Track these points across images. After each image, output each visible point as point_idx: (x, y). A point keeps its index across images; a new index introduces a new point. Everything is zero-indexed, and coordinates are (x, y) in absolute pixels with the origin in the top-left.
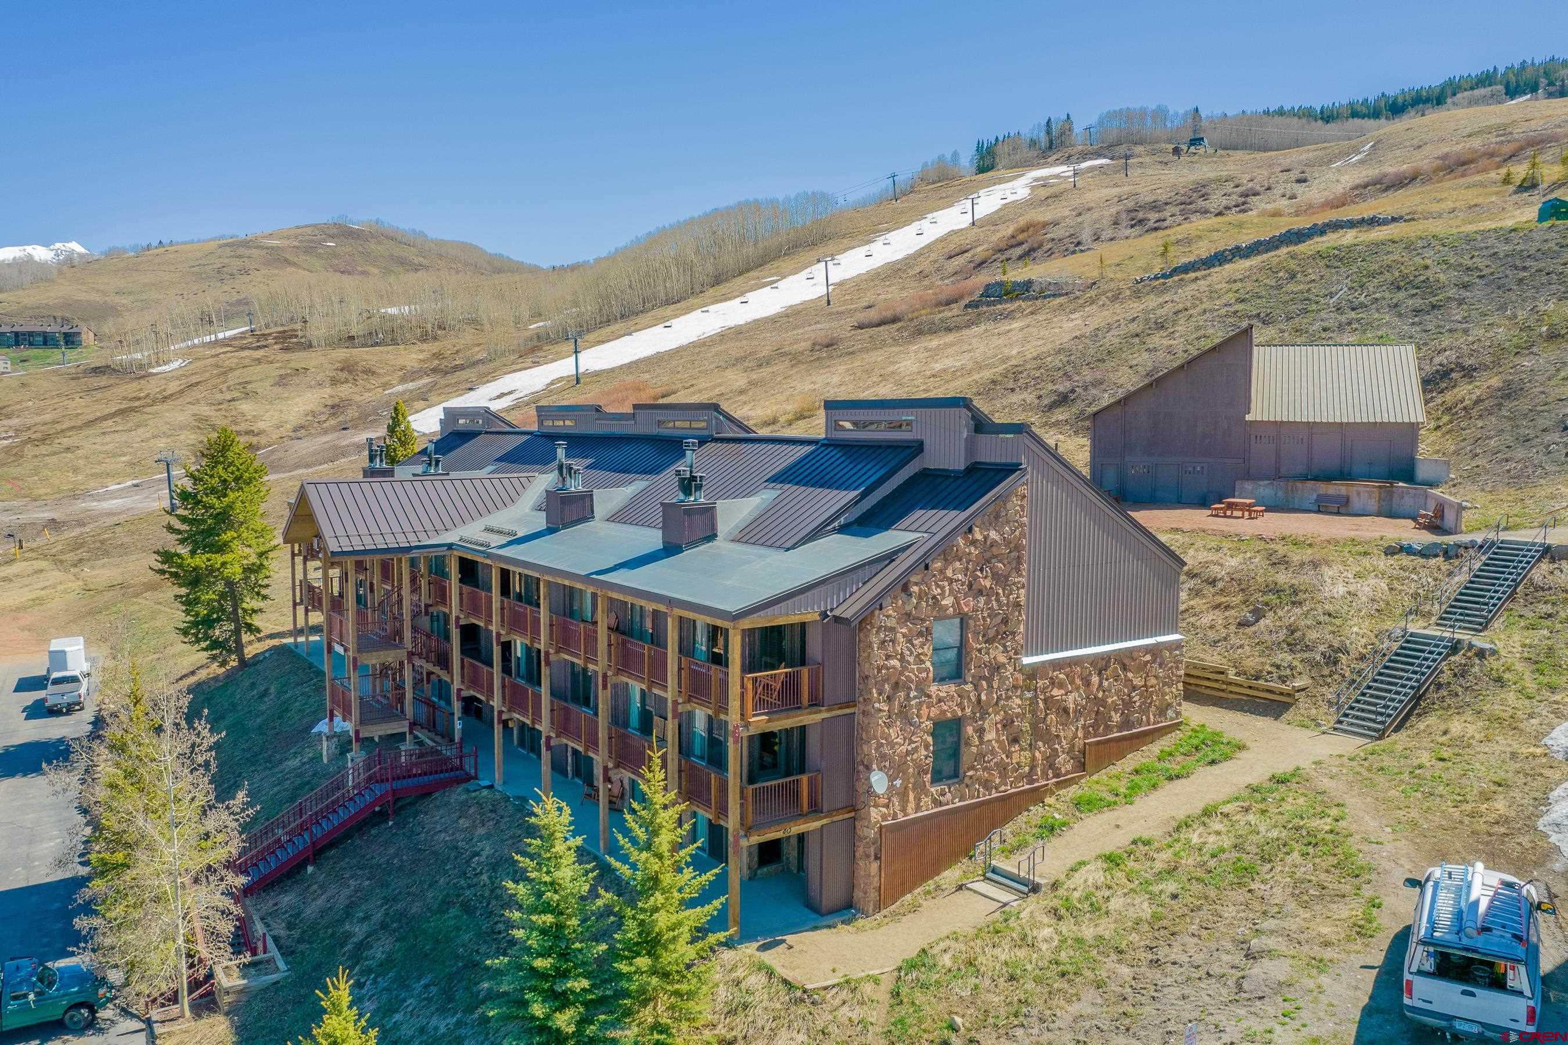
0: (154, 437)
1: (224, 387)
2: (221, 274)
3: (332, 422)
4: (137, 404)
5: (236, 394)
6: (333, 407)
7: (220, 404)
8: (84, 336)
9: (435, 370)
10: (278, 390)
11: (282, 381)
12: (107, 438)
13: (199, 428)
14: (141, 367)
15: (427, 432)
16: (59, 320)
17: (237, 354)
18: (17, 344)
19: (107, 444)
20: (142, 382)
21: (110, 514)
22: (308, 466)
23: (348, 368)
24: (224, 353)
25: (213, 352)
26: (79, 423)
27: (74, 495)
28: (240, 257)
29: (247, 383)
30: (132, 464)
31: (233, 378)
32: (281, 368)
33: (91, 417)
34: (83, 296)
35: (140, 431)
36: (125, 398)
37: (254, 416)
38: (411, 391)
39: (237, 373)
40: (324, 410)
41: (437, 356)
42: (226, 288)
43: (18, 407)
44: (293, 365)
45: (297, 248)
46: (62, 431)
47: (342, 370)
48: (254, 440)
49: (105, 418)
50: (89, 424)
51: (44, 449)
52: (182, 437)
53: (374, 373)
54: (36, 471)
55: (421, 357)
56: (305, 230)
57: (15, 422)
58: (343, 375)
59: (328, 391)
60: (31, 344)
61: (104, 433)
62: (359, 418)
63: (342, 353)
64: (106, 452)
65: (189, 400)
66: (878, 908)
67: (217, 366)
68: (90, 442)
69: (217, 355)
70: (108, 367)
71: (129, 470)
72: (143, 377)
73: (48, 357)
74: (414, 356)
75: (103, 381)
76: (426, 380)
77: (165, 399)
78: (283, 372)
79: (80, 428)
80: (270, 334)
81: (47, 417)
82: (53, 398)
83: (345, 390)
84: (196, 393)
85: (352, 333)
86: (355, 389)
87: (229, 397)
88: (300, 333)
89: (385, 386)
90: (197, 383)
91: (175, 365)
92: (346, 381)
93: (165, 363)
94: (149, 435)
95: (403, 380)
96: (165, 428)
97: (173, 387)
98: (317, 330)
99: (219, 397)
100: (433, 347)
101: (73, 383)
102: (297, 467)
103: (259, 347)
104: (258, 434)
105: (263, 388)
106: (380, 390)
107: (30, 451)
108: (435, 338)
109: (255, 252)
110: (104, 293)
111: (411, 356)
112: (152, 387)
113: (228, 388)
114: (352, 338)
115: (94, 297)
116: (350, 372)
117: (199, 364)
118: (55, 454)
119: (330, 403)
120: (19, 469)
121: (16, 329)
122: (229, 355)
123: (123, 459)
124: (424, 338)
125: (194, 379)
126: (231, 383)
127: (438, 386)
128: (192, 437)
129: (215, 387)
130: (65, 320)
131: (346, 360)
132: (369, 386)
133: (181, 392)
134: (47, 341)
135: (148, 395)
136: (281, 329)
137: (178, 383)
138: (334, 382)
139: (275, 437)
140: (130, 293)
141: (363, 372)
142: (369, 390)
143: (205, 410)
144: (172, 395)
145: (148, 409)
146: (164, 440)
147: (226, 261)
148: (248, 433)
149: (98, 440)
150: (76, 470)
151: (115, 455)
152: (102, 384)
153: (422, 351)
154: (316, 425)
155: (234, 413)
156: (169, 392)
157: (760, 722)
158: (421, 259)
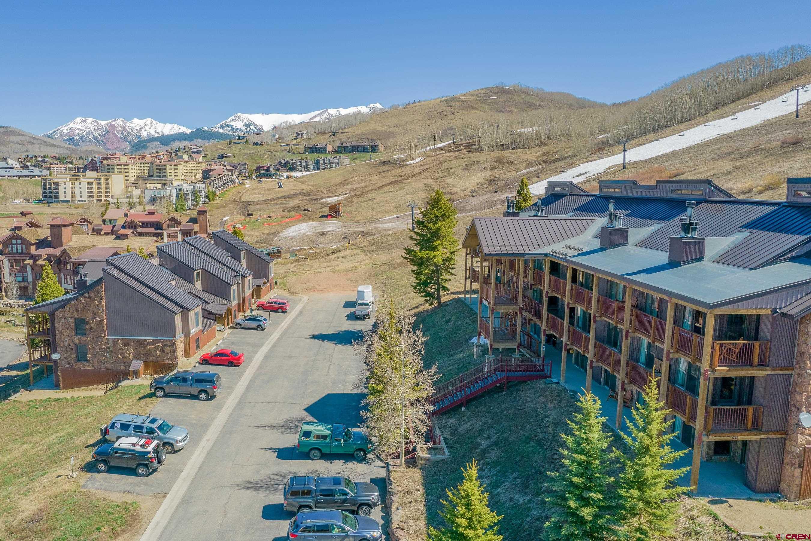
0: (407, 194)
1: (439, 171)
2: (441, 115)
3: (490, 188)
4: (400, 179)
5: (445, 174)
6: (491, 181)
7: (437, 179)
8: (379, 147)
9: (544, 162)
10: (464, 172)
11: (467, 168)
12: (387, 195)
13: (427, 190)
14: (403, 161)
15: (538, 194)
16: (370, 140)
17: (446, 154)
18: (353, 151)
19: (387, 197)
20: (403, 168)
21: (386, 230)
22: (477, 210)
23: (499, 161)
24: (440, 154)
25: (435, 153)
26: (376, 187)
27: (372, 221)
28: (451, 106)
29: (450, 168)
30: (396, 207)
31: (444, 166)
32: (466, 161)
33: (380, 185)
34: (380, 128)
35: (401, 191)
36: (395, 176)
37: (453, 185)
38: (531, 173)
39: (445, 164)
40: (486, 182)
41: (545, 154)
42: (443, 122)
43: (351, 180)
44: (472, 159)
45: (478, 100)
46: (368, 191)
47: (496, 162)
48: (452, 197)
49: (386, 185)
50: (380, 188)
51: (361, 199)
52: (419, 195)
53: (512, 163)
54: (357, 209)
55: (537, 154)
56: (482, 91)
57: (350, 187)
58: (497, 165)
59: (489, 172)
60: (358, 151)
61: (385, 192)
62: (503, 187)
63: (497, 153)
64: (386, 201)
65: (423, 177)
66: (798, 497)
67: (437, 160)
68: (379, 196)
69: (437, 155)
70: (389, 161)
71: (395, 210)
72: (404, 166)
73: (365, 157)
74: (533, 154)
75: (386, 168)
76: (539, 167)
77: (413, 176)
78: (467, 163)
79: (376, 190)
80: (462, 144)
81: (363, 185)
82: (365, 176)
83: (497, 172)
84: (426, 174)
85: (503, 143)
86: (502, 172)
87: (441, 176)
88: (477, 143)
89: (518, 170)
90: (427, 169)
91: (418, 160)
92: (498, 167)
93: (414, 159)
94: (405, 193)
95: (527, 167)
96: (412, 190)
97: (417, 171)
98: (486, 142)
99: (437, 175)
100: (544, 149)
101: (374, 169)
102: (471, 210)
103: (457, 151)
104: (454, 194)
105: (458, 171)
106: (515, 172)
107: (355, 200)
108: (545, 145)
109: (457, 103)
110: (389, 127)
111: (532, 154)
112: (407, 171)
113: (441, 171)
114: (502, 145)
115: (385, 129)
116: (500, 163)
117: (428, 160)
118: (365, 201)
119: (489, 179)
121: (352, 145)
122: (443, 155)
123: (393, 204)
124: (539, 145)
125: (426, 167)
126: (443, 168)
127: (545, 170)
128: (424, 195)
129: (435, 170)
130: (372, 140)
131: (498, 157)
132: (509, 170)
133: (420, 173)
134: (364, 150)
135: (405, 175)
136: (467, 141)
137: (419, 169)
138: (492, 168)
139: (462, 195)
140: (400, 126)
141: (507, 163)
142: (509, 172)
143: (430, 182)
144: (416, 174)
145: (405, 181)
146: (411, 196)
147: (444, 109)
148: (450, 193)
149: (383, 195)
150: (373, 209)
151: (390, 203)
152: (386, 169)
153: (538, 151)
154: (482, 190)
155: (443, 183)
156: (414, 173)
157: (722, 370)
158: (540, 103)
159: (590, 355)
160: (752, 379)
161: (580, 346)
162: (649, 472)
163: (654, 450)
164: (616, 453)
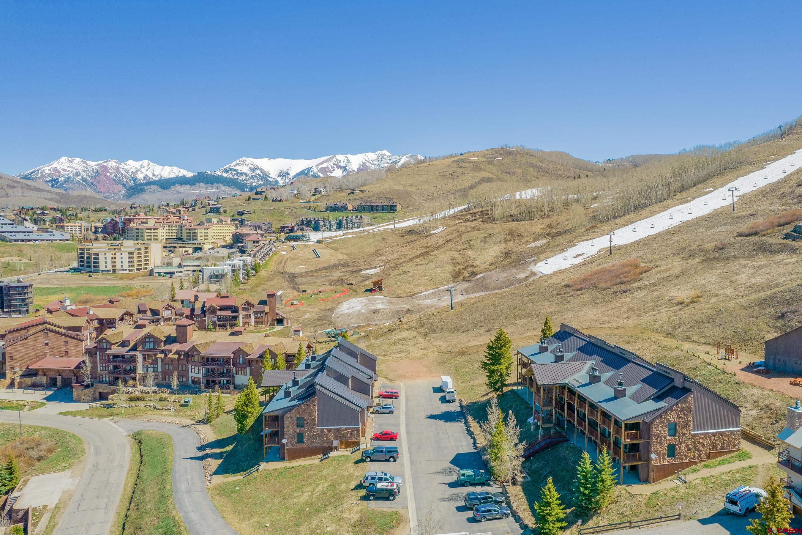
0: (436, 268)
1: (461, 242)
2: (453, 176)
3: (505, 261)
4: (427, 250)
5: (466, 246)
6: (505, 253)
7: (460, 251)
8: (398, 207)
9: (548, 234)
10: (482, 244)
11: (484, 240)
12: (419, 268)
13: (453, 263)
14: (427, 231)
15: (546, 274)
16: (388, 199)
17: (464, 224)
18: (372, 211)
19: (419, 270)
20: (428, 238)
21: (428, 307)
22: (499, 288)
23: (511, 233)
24: (459, 223)
25: (453, 223)
26: (407, 259)
27: (412, 296)
28: (461, 167)
29: (470, 240)
30: (429, 280)
31: (465, 237)
32: (483, 233)
33: (411, 257)
34: (396, 188)
35: (431, 264)
36: (422, 247)
37: (474, 258)
38: (539, 247)
39: (466, 235)
40: (502, 255)
41: (549, 226)
42: (455, 183)
43: (384, 251)
44: (488, 232)
45: (485, 161)
46: (401, 263)
47: (509, 235)
48: (474, 269)
49: (417, 257)
50: (411, 260)
51: (396, 272)
52: (447, 268)
53: (522, 236)
54: (395, 283)
55: (542, 227)
56: (488, 152)
57: (383, 258)
58: (509, 237)
59: (503, 245)
60: (377, 211)
61: (417, 265)
62: (517, 261)
63: (509, 225)
64: (419, 275)
65: (447, 248)
66: (653, 482)
67: (457, 231)
68: (413, 269)
69: (456, 224)
70: (414, 230)
71: (428, 283)
72: (428, 236)
73: (384, 216)
74: (539, 226)
75: (412, 238)
76: (544, 241)
77: (438, 247)
78: (484, 235)
79: (408, 262)
80: (477, 213)
81: (395, 256)
82: (395, 246)
83: (510, 245)
84: (450, 245)
85: (512, 214)
86: (514, 244)
87: (463, 248)
88: (489, 212)
89: (527, 242)
90: (450, 240)
91: (440, 230)
92: (510, 240)
93: (436, 229)
94: (434, 267)
95: (535, 240)
96: (440, 263)
97: (441, 242)
98: (498, 213)
99: (459, 247)
100: (547, 221)
101: (402, 239)
102: (495, 289)
103: (473, 220)
104: (476, 267)
105: (477, 243)
106: (525, 245)
107: (392, 273)
108: (548, 216)
109: (467, 165)
110: (405, 186)
111: (538, 227)
112: (432, 241)
113: (463, 243)
114: (512, 216)
115: (401, 188)
116: (512, 235)
117: (449, 229)
118: (400, 275)
119: (504, 252)
120: (389, 281)
121: (372, 204)
122: (461, 224)
123: (426, 278)
124: (543, 217)
125: (449, 238)
126: (463, 240)
127: (550, 246)
128: (451, 268)
129: (457, 242)
130: (390, 199)
131: (510, 229)
132: (520, 243)
133: (444, 244)
134: (384, 209)
135: (431, 245)
136: (481, 210)
137: (442, 239)
138: (506, 241)
139: (483, 268)
140: (415, 186)
141: (518, 236)
142: (520, 245)
143: (454, 254)
144: (440, 246)
145: (432, 253)
146: (440, 269)
147: (455, 169)
148: (472, 266)
149: (415, 268)
150: (409, 283)
151: (423, 276)
152: (413, 239)
153: (542, 224)
154: (499, 262)
155: (466, 256)
156: (438, 245)
157: (628, 441)
158: (541, 164)
159: (586, 432)
160: (639, 443)
161: (582, 426)
162: (604, 477)
163: (606, 470)
164: (595, 471)
